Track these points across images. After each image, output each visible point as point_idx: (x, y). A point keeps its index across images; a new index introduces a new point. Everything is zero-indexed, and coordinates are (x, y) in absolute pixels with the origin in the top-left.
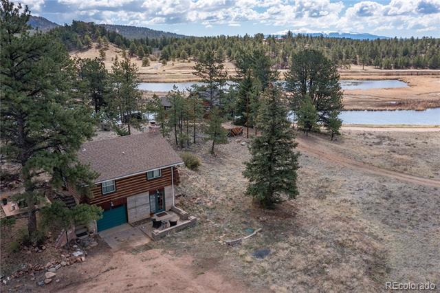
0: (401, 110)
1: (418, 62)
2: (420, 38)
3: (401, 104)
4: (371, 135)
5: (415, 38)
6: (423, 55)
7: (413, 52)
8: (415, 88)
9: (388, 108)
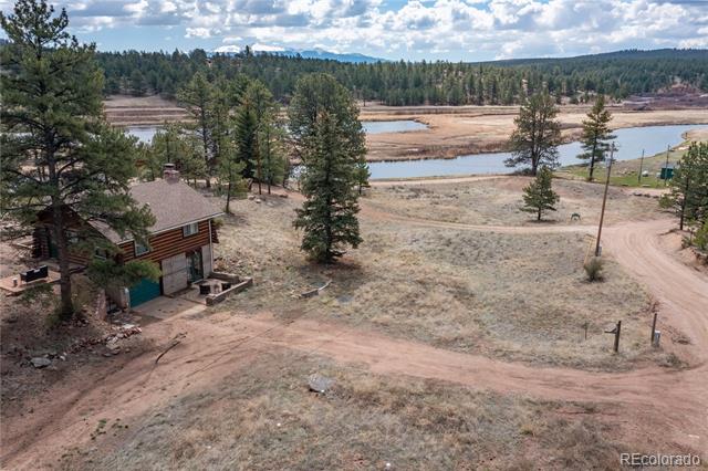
0: (426, 159)
1: (435, 96)
2: (434, 62)
3: (425, 152)
4: (402, 188)
5: (428, 62)
6: (440, 86)
7: (427, 81)
8: (438, 130)
9: (411, 157)
